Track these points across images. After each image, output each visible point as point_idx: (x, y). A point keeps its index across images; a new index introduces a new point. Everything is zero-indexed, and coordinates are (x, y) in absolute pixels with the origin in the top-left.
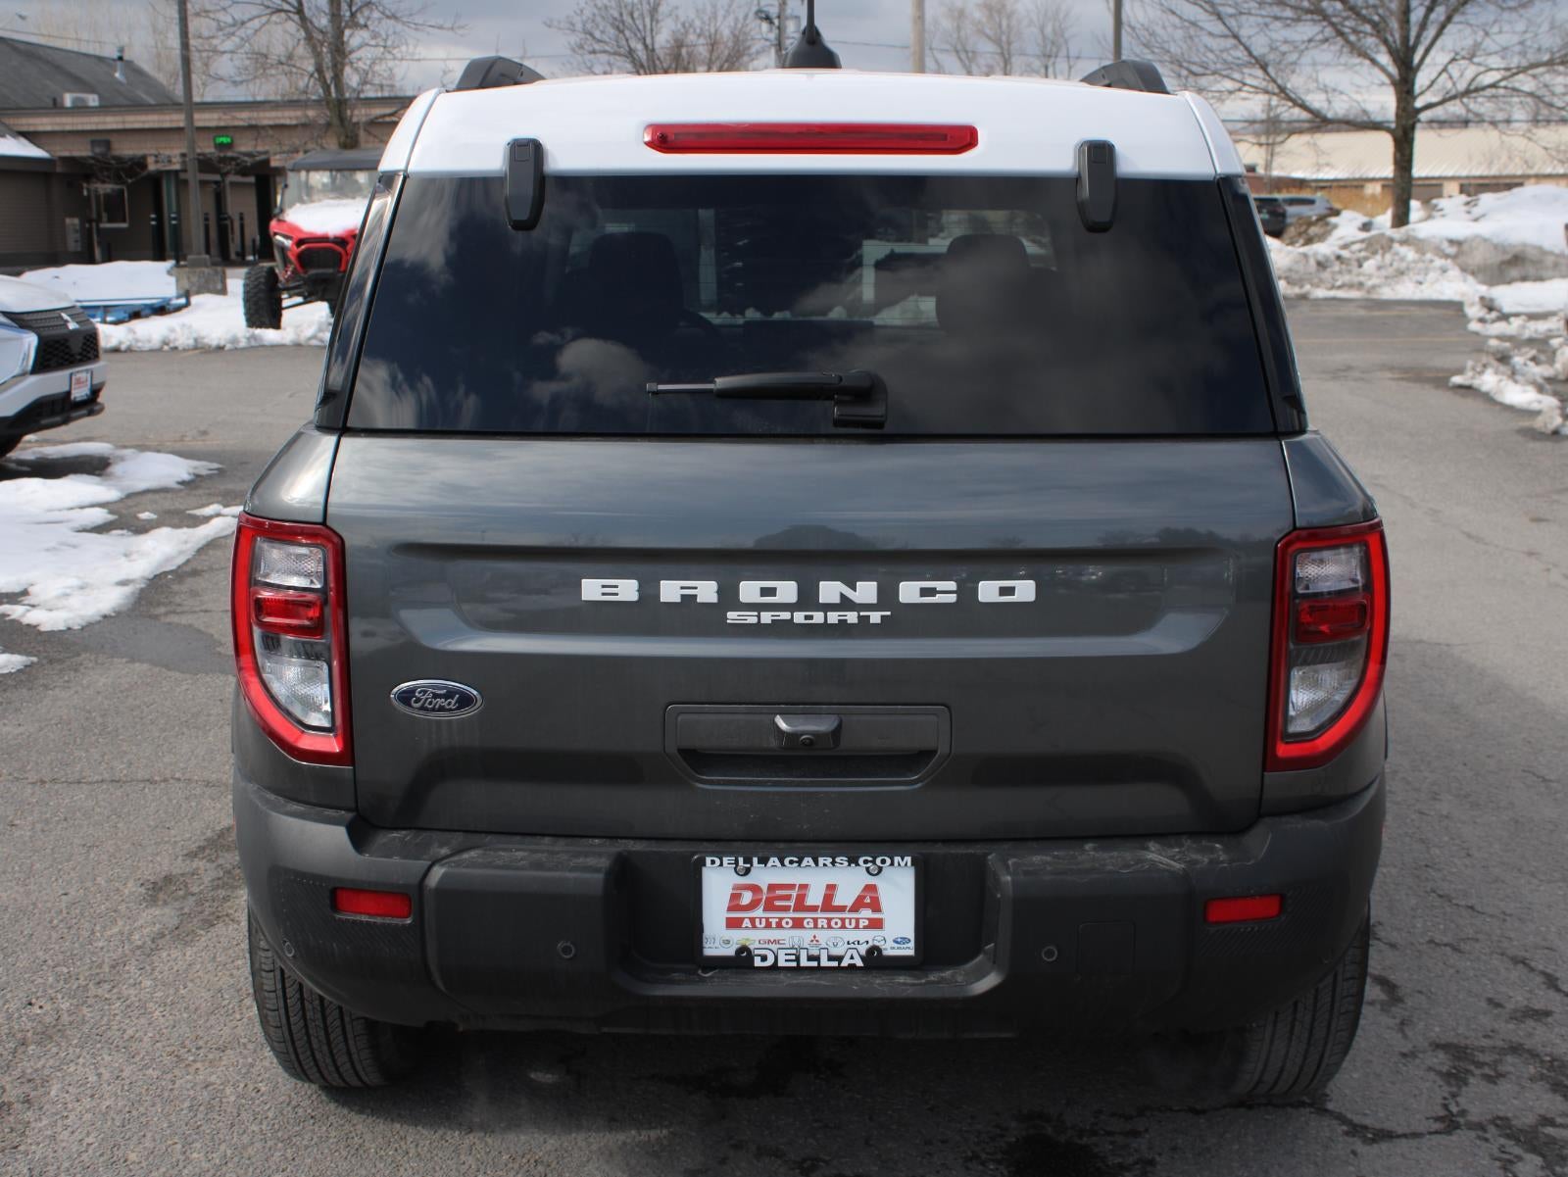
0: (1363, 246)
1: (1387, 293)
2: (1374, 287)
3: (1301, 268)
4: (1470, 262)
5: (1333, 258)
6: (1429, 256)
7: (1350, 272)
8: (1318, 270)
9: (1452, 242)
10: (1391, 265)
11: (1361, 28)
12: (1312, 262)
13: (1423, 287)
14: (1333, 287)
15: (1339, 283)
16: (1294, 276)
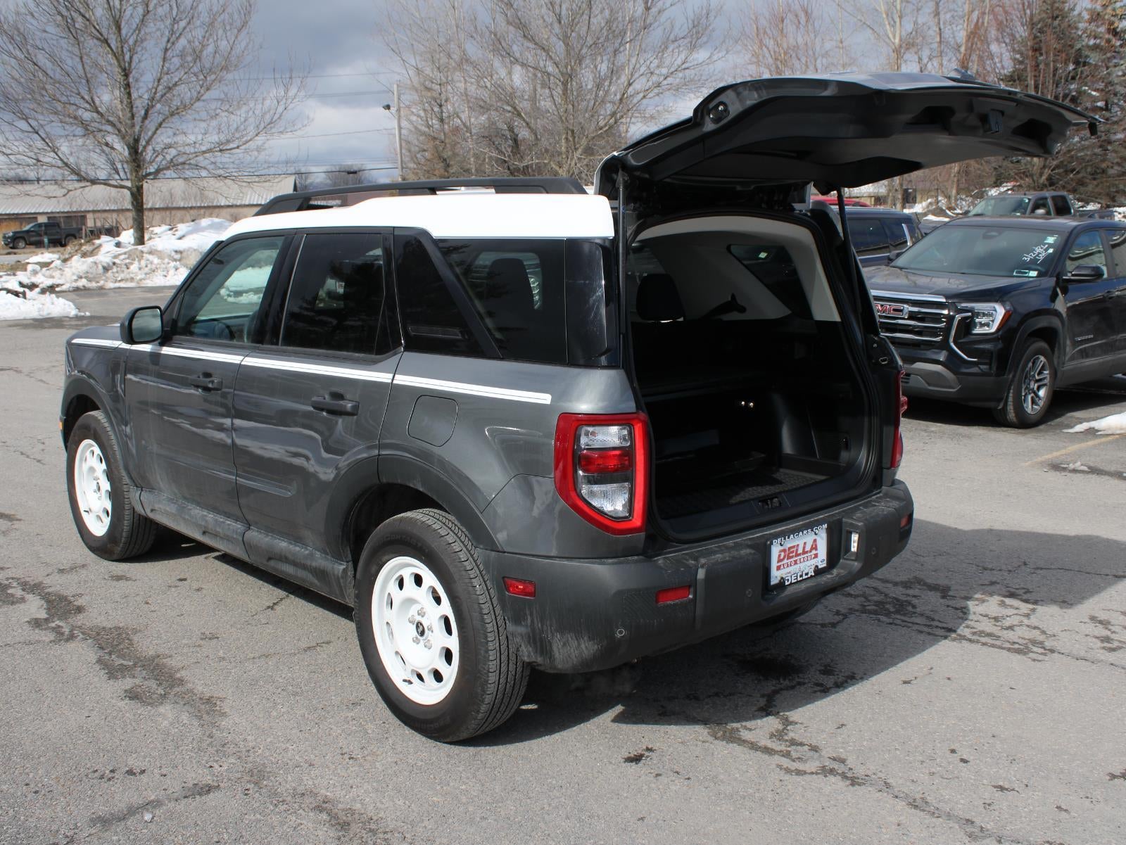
0: (126, 256)
1: (149, 283)
2: (141, 280)
3: (93, 270)
4: (188, 263)
5: (111, 264)
6: (166, 260)
7: (123, 271)
8: (104, 272)
9: (176, 252)
10: (146, 266)
11: (104, 128)
12: (100, 267)
13: (167, 278)
14: (116, 281)
15: (119, 279)
16: (90, 276)
